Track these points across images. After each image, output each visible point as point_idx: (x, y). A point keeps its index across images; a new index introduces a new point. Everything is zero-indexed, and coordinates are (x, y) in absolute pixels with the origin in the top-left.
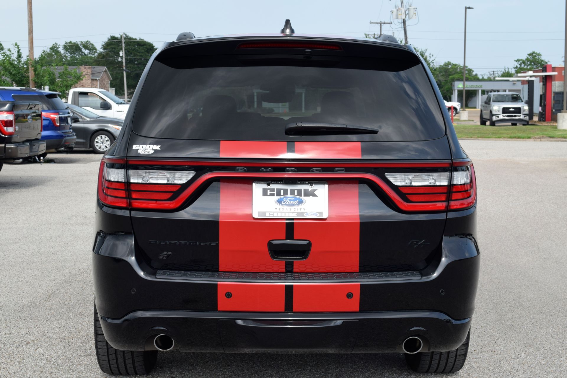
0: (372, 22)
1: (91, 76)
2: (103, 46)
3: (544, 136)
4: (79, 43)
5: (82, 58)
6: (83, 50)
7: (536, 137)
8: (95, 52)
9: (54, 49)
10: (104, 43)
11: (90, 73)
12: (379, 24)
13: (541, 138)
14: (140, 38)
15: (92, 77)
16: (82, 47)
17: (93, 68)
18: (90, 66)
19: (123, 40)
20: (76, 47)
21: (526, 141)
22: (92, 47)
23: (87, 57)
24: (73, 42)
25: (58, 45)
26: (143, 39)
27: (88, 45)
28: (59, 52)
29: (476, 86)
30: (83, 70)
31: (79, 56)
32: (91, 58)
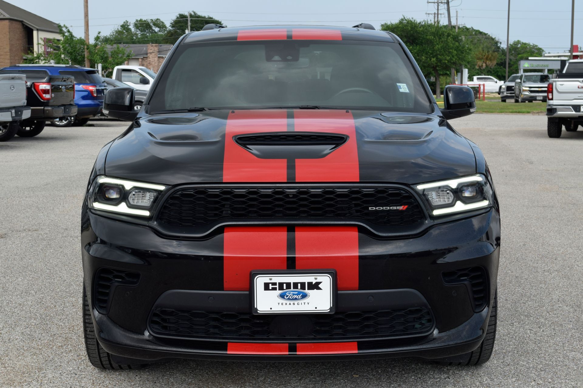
0: (429, 1)
1: (157, 53)
2: (171, 24)
3: (543, 111)
4: (149, 21)
5: (152, 36)
6: (154, 28)
7: (534, 111)
8: (165, 30)
9: (125, 27)
10: (173, 21)
11: (157, 51)
12: (437, 4)
13: (539, 113)
14: (209, 16)
15: (159, 55)
16: (152, 25)
17: (160, 46)
18: (157, 45)
19: (189, 19)
20: (146, 25)
21: (525, 115)
22: (162, 25)
23: (158, 35)
24: (143, 20)
25: (129, 22)
26: (211, 17)
27: (158, 23)
28: (130, 29)
29: (542, 65)
30: (150, 48)
31: (149, 34)
32: (161, 36)
